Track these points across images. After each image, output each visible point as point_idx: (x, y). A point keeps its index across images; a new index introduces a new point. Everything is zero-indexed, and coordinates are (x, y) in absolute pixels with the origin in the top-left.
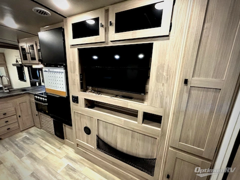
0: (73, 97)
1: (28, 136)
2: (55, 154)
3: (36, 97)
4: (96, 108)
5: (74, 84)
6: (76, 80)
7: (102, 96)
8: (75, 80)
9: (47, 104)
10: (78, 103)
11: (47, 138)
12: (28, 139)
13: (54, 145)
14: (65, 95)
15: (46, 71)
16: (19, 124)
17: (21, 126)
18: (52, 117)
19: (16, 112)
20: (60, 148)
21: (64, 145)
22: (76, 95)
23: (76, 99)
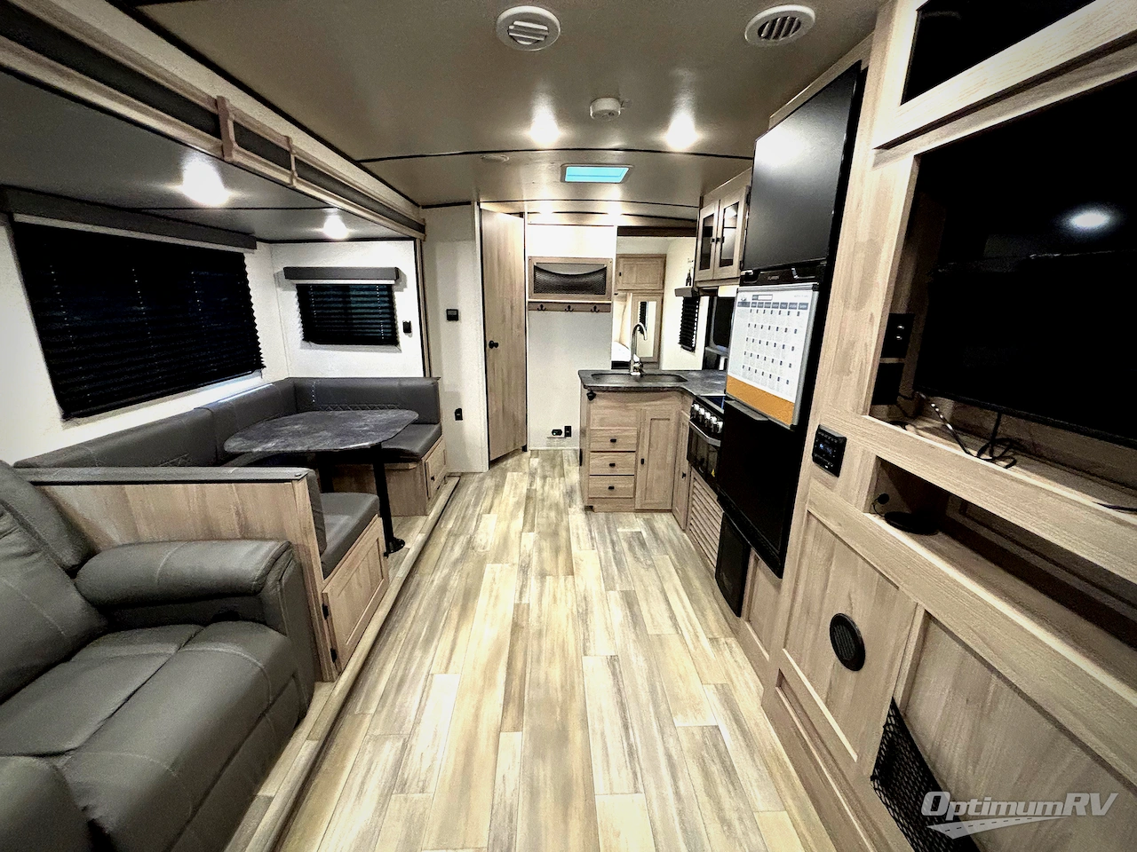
0: (822, 435)
1: (645, 534)
2: (691, 647)
3: (697, 407)
4: (940, 540)
5: (843, 369)
6: (859, 346)
7: (1016, 472)
8: (852, 344)
9: (718, 443)
10: (835, 471)
11: (691, 573)
12: (643, 544)
13: (701, 612)
14: (787, 420)
15: (744, 304)
16: (635, 483)
17: (638, 493)
18: (722, 501)
19: (638, 447)
20: (713, 640)
21: (732, 641)
22: (837, 430)
23: (832, 453)
